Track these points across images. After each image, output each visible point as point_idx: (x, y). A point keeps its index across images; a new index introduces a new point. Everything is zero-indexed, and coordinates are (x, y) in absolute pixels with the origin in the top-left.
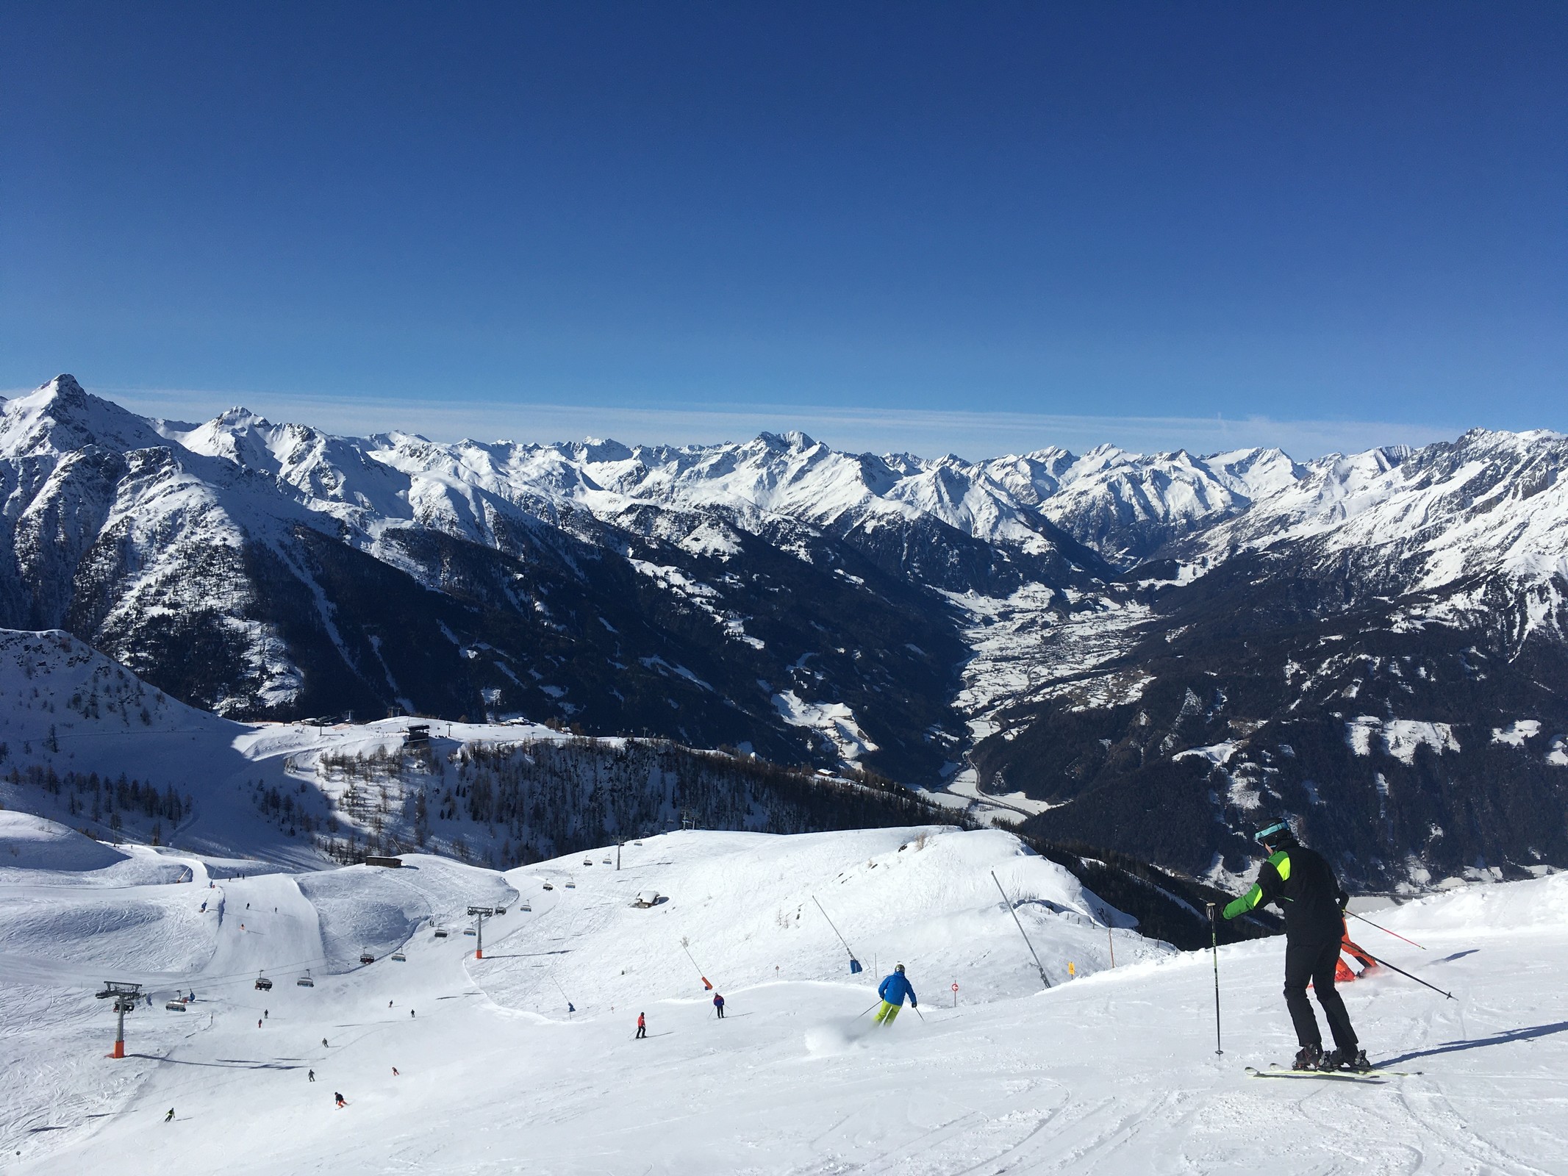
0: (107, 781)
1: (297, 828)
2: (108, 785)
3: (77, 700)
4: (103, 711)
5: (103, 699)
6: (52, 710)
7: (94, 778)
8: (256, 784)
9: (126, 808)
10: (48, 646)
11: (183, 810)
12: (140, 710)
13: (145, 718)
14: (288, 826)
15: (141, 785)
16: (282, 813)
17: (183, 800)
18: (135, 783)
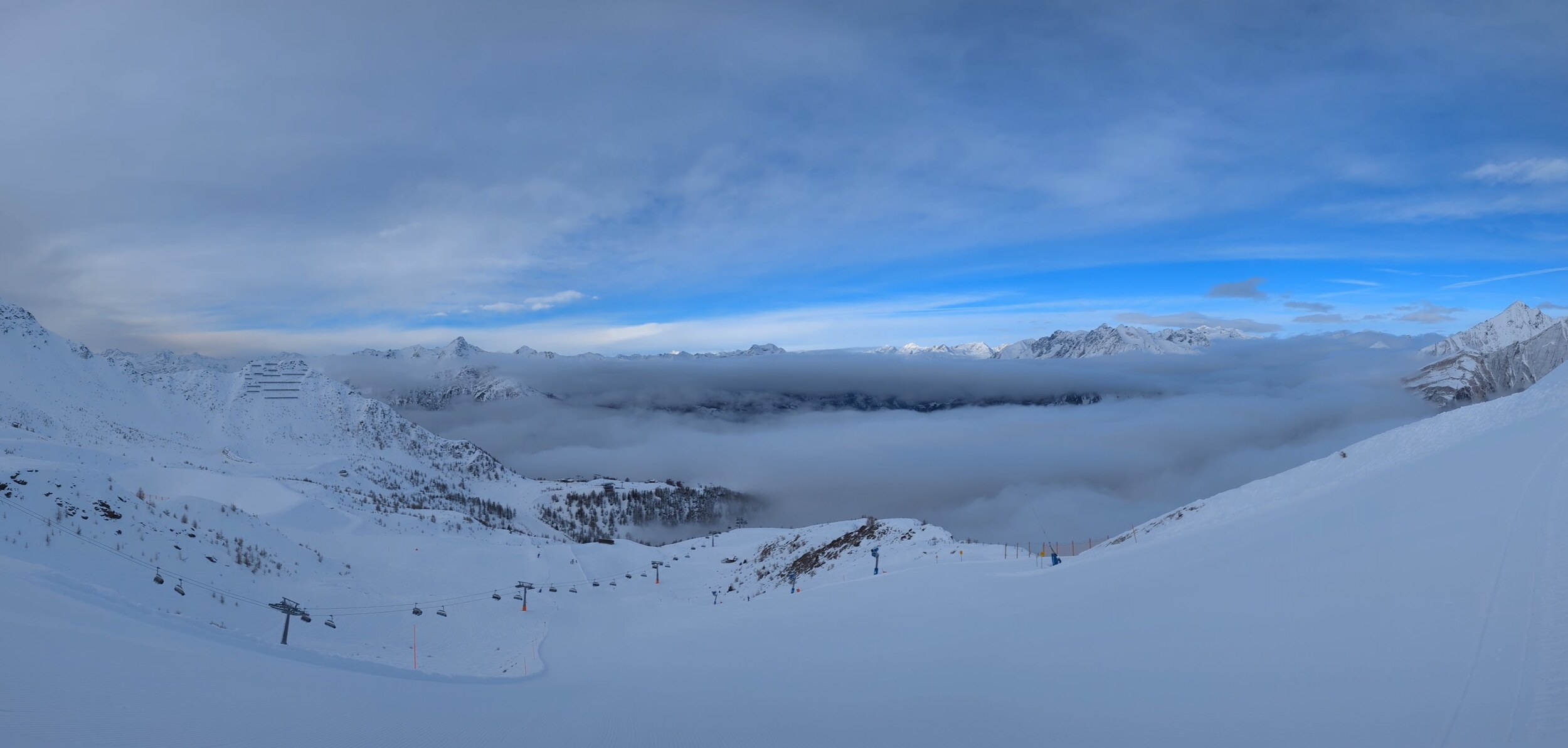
0: (483, 501)
1: (559, 527)
2: (484, 504)
3: (471, 469)
4: (481, 474)
5: (481, 469)
6: (462, 472)
7: (479, 500)
8: (541, 506)
9: (491, 513)
10: (460, 446)
11: (513, 515)
12: (494, 473)
13: (496, 477)
14: (555, 525)
15: (496, 504)
16: (552, 519)
17: (512, 510)
18: (494, 503)
